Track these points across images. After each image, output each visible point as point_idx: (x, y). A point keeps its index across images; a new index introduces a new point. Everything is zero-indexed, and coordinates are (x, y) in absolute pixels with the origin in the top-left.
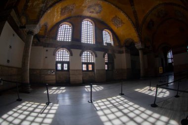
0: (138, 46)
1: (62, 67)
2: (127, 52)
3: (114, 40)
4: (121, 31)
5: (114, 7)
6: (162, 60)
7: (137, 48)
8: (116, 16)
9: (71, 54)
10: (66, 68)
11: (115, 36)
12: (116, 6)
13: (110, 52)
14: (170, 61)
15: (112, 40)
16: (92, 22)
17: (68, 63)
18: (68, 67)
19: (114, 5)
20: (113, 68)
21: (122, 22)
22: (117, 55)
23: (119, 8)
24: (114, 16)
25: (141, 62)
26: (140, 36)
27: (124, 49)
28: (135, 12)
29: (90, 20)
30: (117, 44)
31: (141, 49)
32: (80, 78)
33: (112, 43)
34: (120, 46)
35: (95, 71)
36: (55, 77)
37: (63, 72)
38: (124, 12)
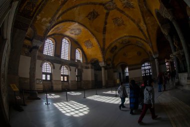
0: (102, 64)
1: (46, 77)
2: (92, 68)
3: (82, 58)
4: (89, 51)
5: (91, 33)
6: (120, 74)
7: (101, 65)
8: (89, 40)
9: (54, 67)
10: (49, 79)
11: (84, 54)
12: (92, 33)
13: (79, 67)
14: (127, 74)
15: (81, 57)
16: (69, 41)
17: (51, 74)
18: (51, 77)
19: (91, 32)
20: (81, 79)
21: (92, 45)
22: (84, 70)
23: (94, 35)
24: (88, 40)
25: (103, 76)
26: (104, 57)
27: (90, 66)
28: (104, 39)
29: (67, 39)
30: (85, 61)
31: (103, 67)
32: (60, 87)
33: (81, 60)
34: (87, 63)
35: (70, 82)
36: (42, 85)
37: (47, 82)
38: (96, 38)
